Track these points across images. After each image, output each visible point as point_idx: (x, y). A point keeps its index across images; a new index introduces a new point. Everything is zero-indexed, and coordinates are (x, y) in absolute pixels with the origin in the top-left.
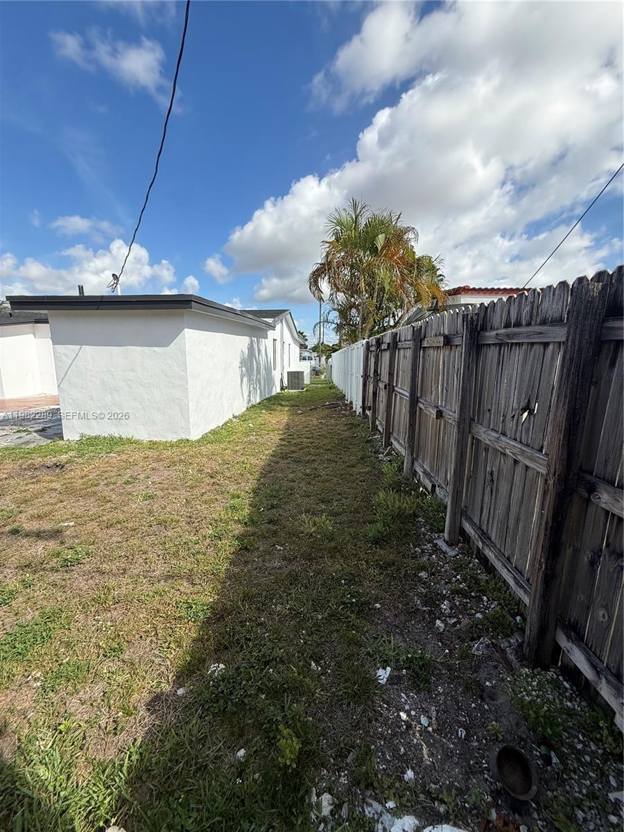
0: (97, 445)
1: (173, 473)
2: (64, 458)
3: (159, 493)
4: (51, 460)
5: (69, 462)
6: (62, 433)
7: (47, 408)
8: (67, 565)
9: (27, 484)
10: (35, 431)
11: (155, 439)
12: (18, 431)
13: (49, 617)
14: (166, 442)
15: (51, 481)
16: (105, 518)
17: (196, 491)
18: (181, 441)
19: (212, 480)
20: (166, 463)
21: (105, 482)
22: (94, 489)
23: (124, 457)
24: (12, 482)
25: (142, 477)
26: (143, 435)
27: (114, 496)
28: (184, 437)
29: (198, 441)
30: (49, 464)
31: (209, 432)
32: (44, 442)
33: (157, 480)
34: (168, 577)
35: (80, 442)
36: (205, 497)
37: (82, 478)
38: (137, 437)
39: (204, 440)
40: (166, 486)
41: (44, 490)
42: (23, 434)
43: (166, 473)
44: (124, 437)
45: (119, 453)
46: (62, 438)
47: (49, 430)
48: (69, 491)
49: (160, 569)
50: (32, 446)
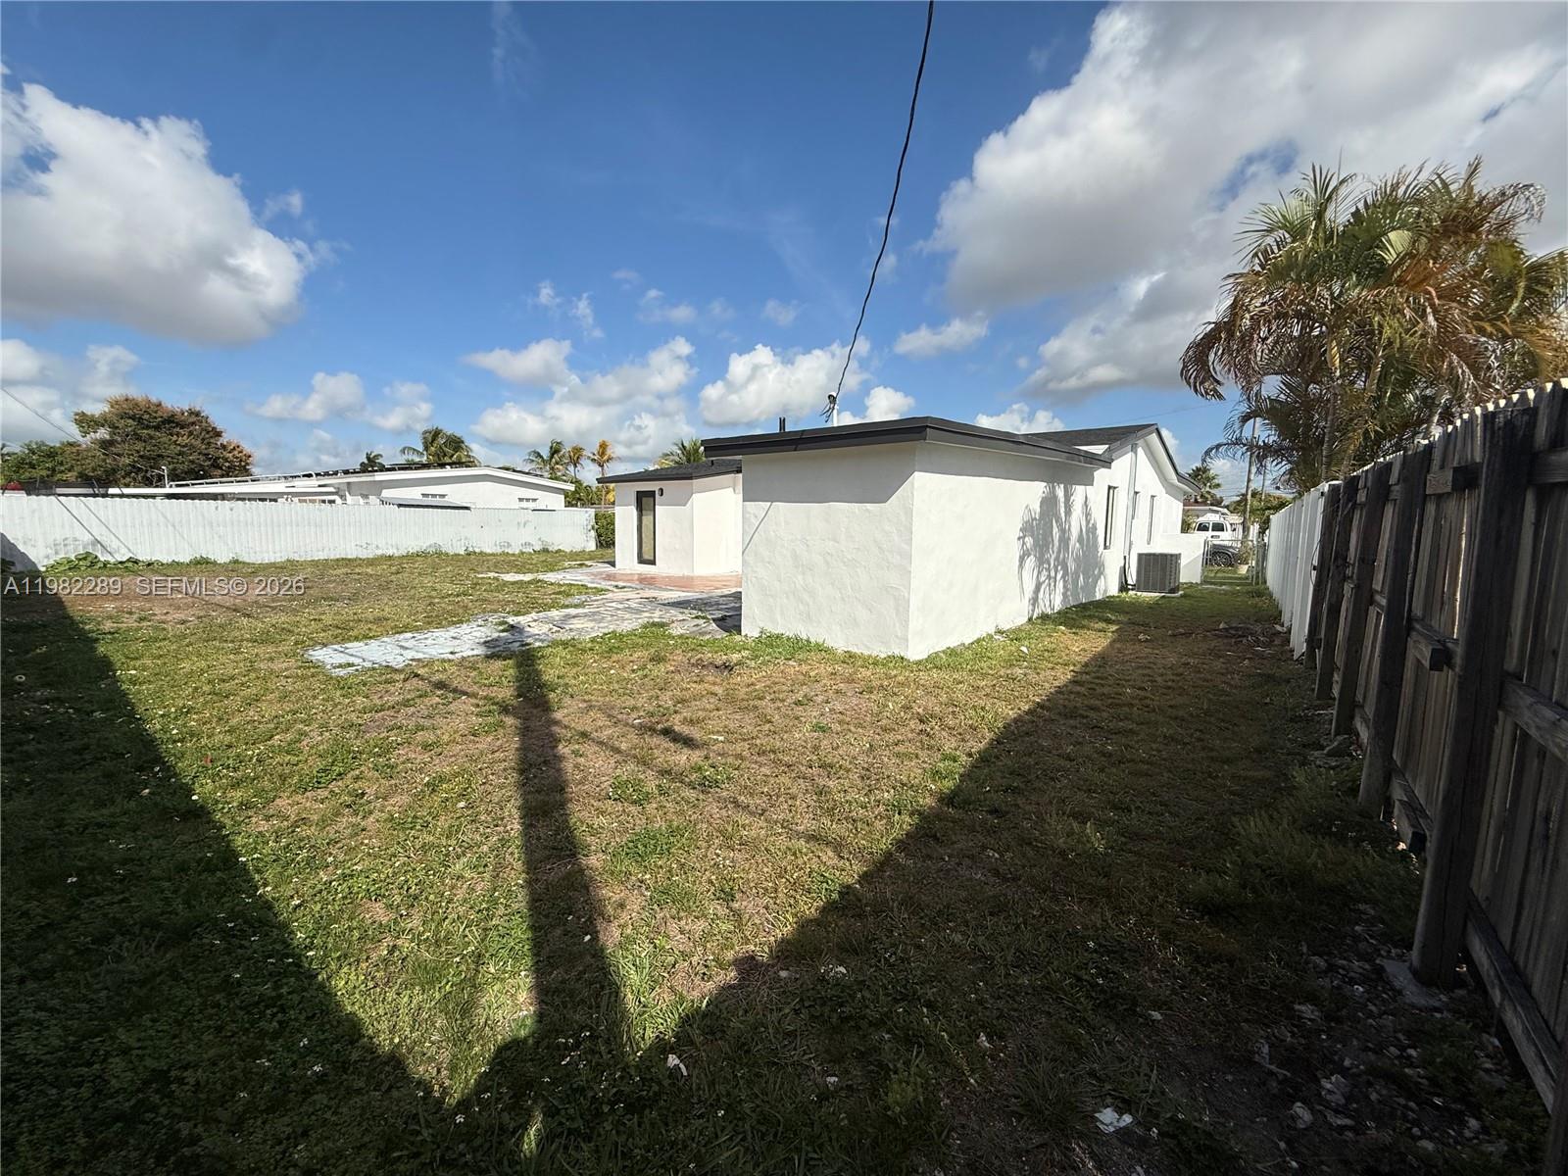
0: (778, 647)
1: (868, 703)
2: (735, 657)
3: (836, 727)
4: (721, 658)
5: (739, 663)
6: (740, 626)
7: (734, 590)
8: (706, 785)
9: (688, 683)
10: (714, 620)
11: (854, 650)
12: (697, 617)
13: (673, 832)
14: (870, 656)
15: (714, 684)
16: (758, 742)
17: (891, 737)
18: (891, 658)
19: (922, 727)
20: (858, 687)
21: (772, 696)
22: (757, 703)
23: (805, 668)
24: (677, 677)
25: (820, 699)
26: (839, 643)
27: (777, 717)
28: (897, 653)
29: (919, 663)
30: (719, 662)
31: (943, 652)
32: (721, 634)
33: (839, 707)
34: (812, 838)
35: (758, 640)
36: (901, 749)
37: (749, 686)
38: (829, 643)
39: (933, 662)
40: (848, 719)
41: (705, 693)
42: (701, 621)
43: (855, 701)
44: (812, 640)
45: (800, 662)
46: (739, 633)
47: (729, 620)
48: (730, 699)
49: (806, 824)
50: (708, 637)
